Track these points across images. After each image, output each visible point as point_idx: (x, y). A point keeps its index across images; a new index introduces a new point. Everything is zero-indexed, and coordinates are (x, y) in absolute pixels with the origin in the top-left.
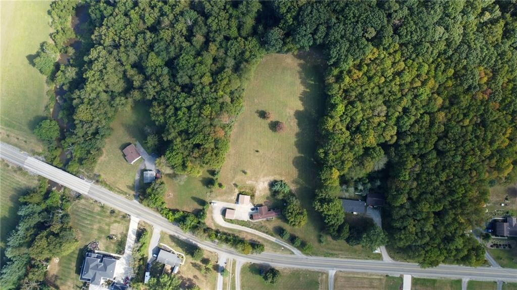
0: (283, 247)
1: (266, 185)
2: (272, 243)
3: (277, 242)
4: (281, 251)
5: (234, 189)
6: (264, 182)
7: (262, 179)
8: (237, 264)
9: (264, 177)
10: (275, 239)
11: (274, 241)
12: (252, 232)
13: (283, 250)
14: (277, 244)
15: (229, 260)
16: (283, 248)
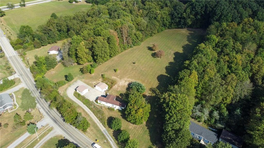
0: (107, 140)
1: (126, 84)
2: (99, 130)
3: (104, 133)
4: (102, 142)
5: (100, 78)
6: (126, 81)
7: (126, 79)
8: (52, 132)
9: (128, 78)
10: (104, 129)
11: (102, 130)
12: (89, 113)
13: (105, 142)
14: (103, 135)
15: (48, 126)
16: (105, 141)
